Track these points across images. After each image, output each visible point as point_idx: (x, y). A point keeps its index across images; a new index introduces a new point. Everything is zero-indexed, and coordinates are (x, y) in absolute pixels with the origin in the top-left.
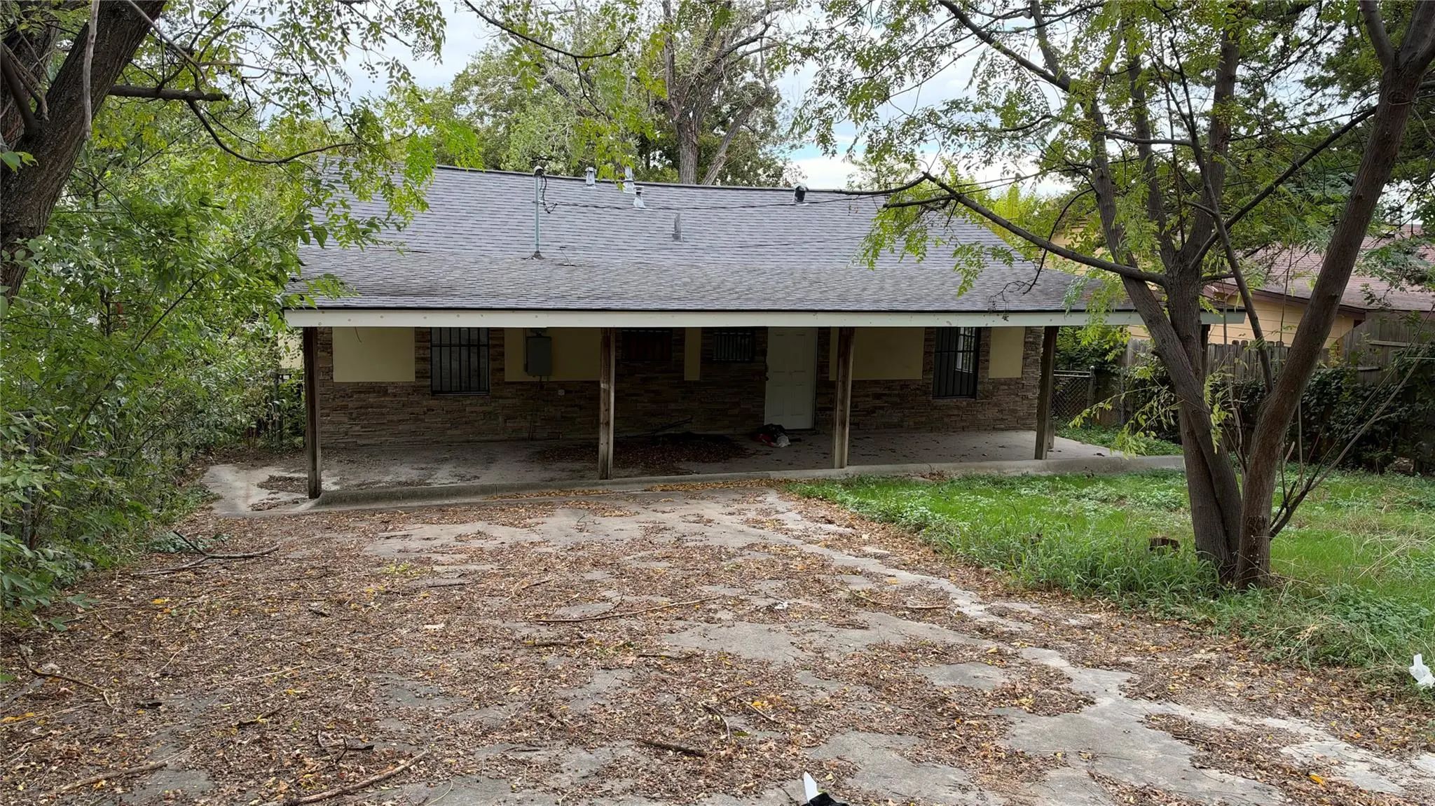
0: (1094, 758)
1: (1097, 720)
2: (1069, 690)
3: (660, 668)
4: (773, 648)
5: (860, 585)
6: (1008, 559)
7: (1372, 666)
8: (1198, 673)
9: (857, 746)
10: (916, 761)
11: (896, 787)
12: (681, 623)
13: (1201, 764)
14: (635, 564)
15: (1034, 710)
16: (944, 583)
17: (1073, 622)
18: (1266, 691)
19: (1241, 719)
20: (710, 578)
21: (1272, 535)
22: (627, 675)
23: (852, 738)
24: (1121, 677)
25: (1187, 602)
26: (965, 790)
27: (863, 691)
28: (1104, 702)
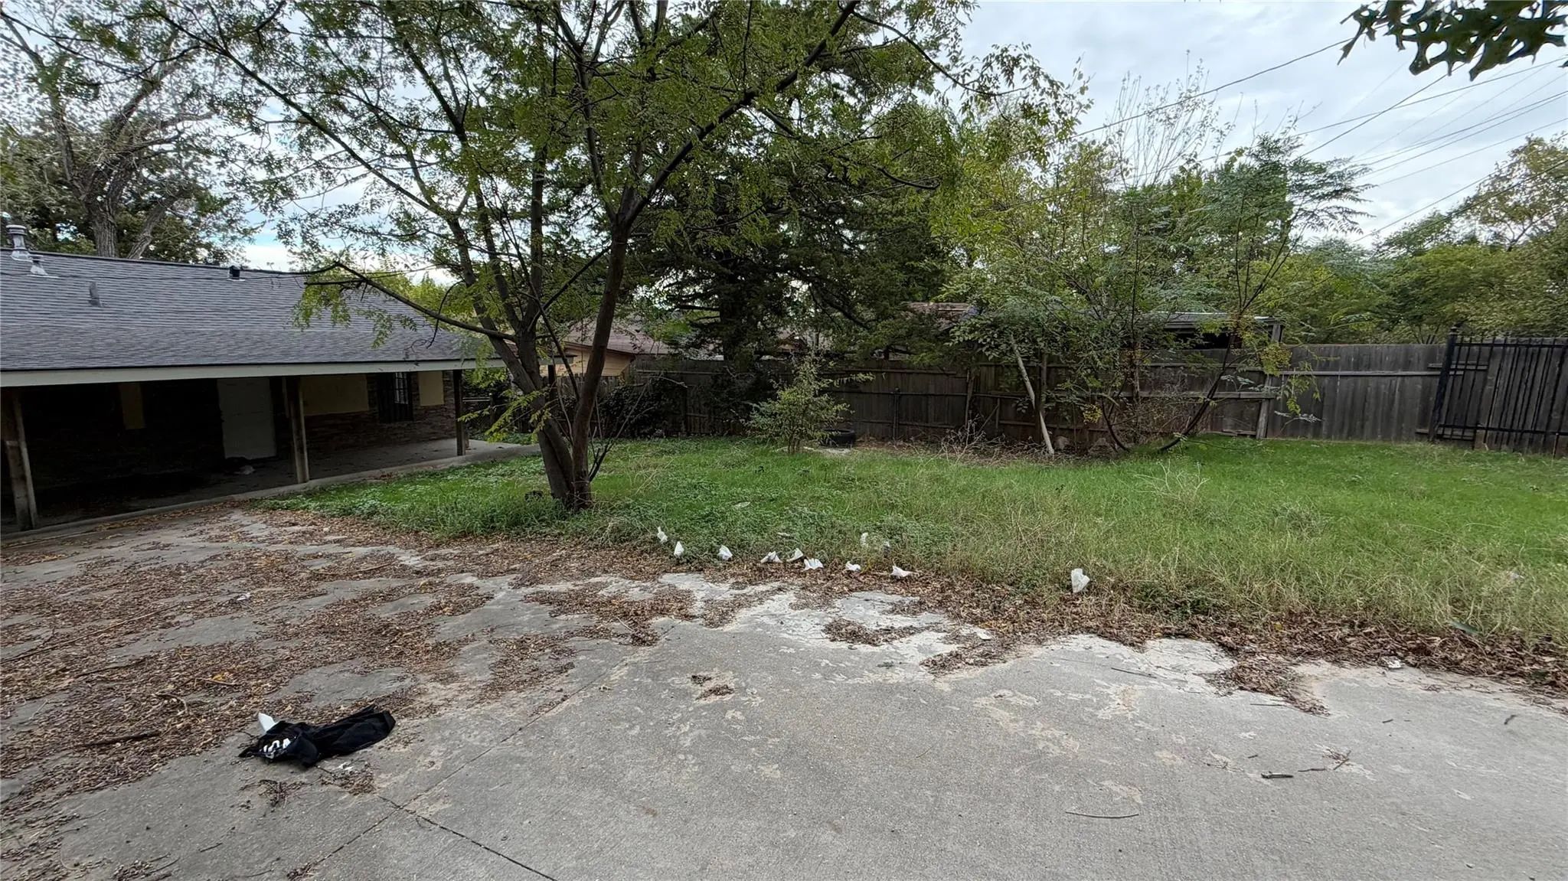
0: (492, 630)
1: (495, 607)
2: (477, 595)
3: (105, 680)
4: (235, 631)
5: (320, 565)
6: (435, 523)
8: (554, 564)
9: (315, 680)
10: (364, 673)
11: (347, 696)
12: (132, 636)
13: (554, 615)
15: (453, 613)
16: (391, 549)
17: (481, 552)
18: (591, 564)
19: (578, 583)
20: (167, 592)
21: (591, 480)
22: (62, 697)
23: (311, 673)
24: (510, 578)
25: (548, 525)
26: (403, 679)
27: (322, 639)
28: (499, 596)
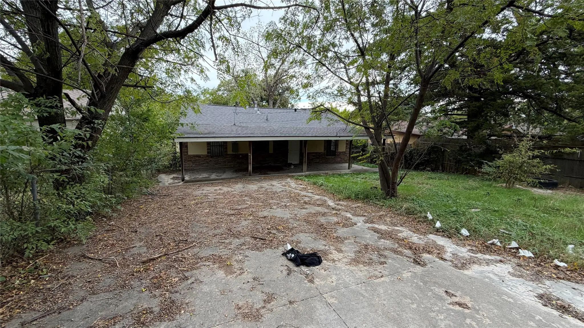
0: (356, 237)
1: (357, 228)
2: (351, 222)
3: (258, 220)
4: (285, 214)
5: (307, 199)
6: (340, 192)
7: (419, 215)
8: (380, 217)
9: (302, 237)
10: (315, 239)
11: (310, 246)
12: (264, 209)
13: (380, 238)
14: (255, 196)
15: (343, 226)
16: (326, 198)
17: (353, 206)
18: (395, 221)
19: (389, 227)
20: (272, 198)
21: (398, 185)
22: (250, 221)
23: (301, 234)
24: (363, 218)
25: (379, 201)
26: (326, 246)
27: (305, 224)
28: (359, 224)
